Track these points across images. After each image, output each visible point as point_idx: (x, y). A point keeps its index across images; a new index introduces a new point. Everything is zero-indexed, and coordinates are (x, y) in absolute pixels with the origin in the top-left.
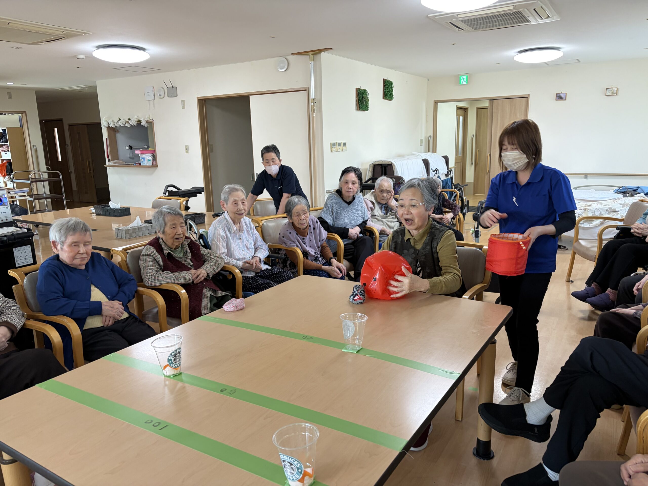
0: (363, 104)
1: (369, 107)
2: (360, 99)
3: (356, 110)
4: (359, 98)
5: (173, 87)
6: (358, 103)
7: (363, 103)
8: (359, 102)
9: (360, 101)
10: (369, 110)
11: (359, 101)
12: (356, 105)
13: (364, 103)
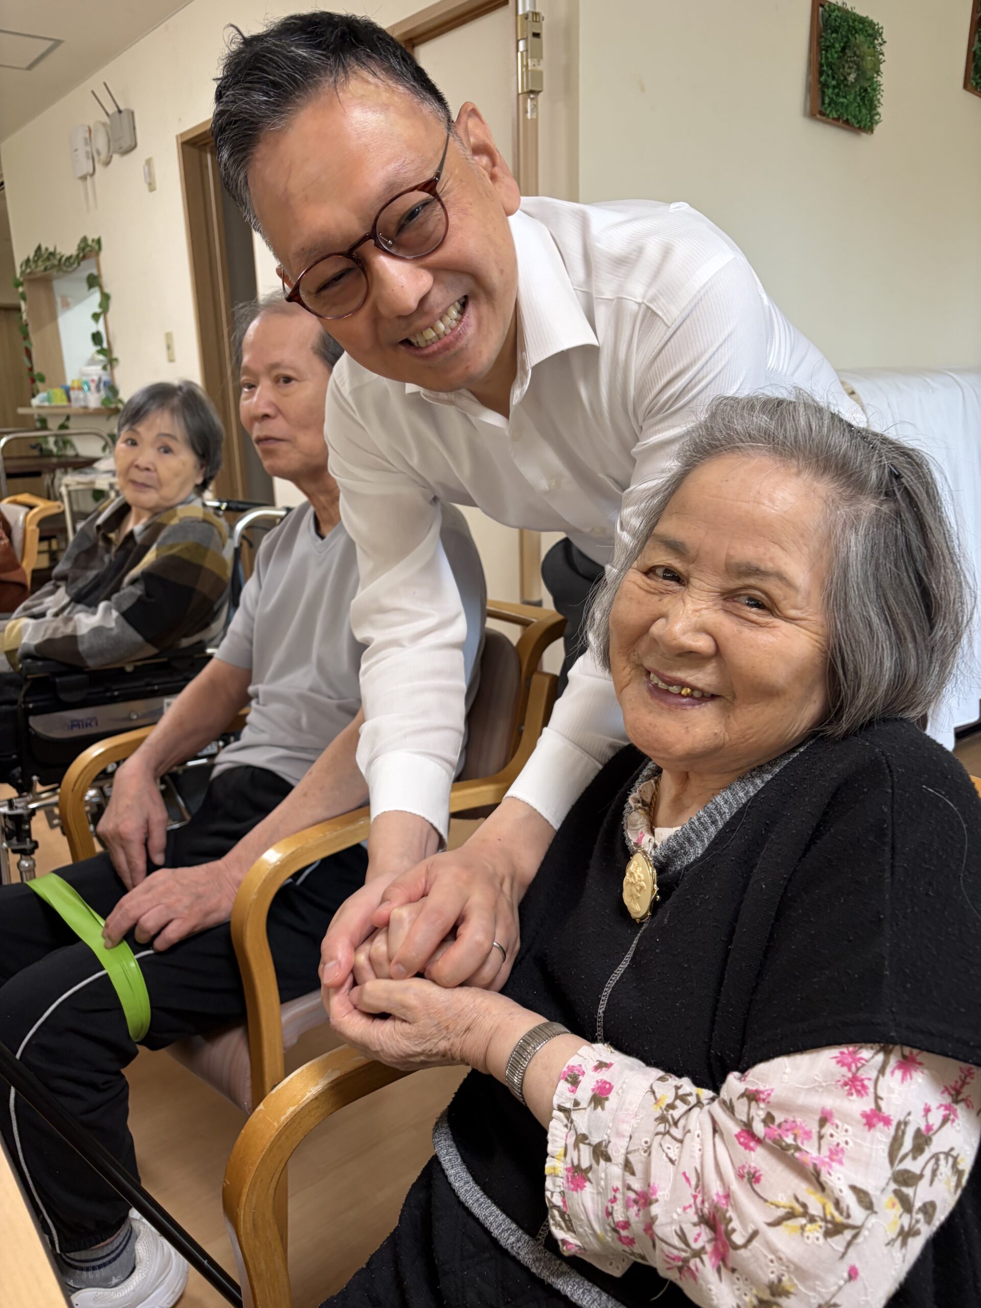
0: (842, 83)
1: (879, 110)
2: (833, 55)
3: (805, 115)
4: (827, 49)
5: (120, 111)
6: (817, 75)
7: (846, 79)
8: (821, 73)
9: (830, 65)
10: (877, 129)
11: (821, 65)
12: (809, 88)
13: (852, 78)
